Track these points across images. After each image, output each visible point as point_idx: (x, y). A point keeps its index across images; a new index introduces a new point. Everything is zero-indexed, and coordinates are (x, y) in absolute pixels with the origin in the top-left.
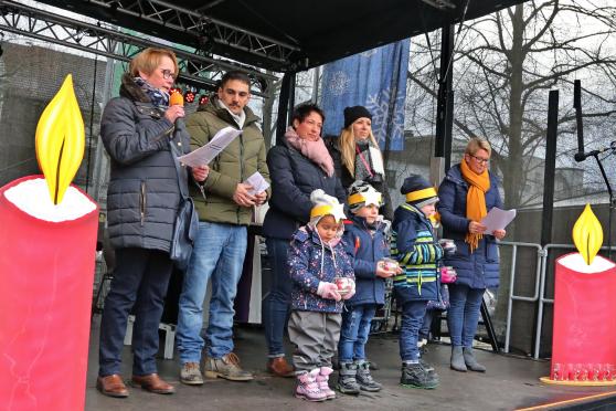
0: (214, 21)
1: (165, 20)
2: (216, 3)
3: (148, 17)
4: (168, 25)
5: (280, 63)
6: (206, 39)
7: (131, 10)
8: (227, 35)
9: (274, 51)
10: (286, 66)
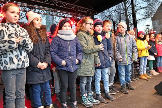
0: (77, 6)
1: (66, 7)
2: (78, 1)
3: (63, 7)
4: (67, 8)
5: (90, 14)
6: (76, 10)
7: (59, 5)
8: (79, 9)
9: (89, 12)
10: (92, 15)
